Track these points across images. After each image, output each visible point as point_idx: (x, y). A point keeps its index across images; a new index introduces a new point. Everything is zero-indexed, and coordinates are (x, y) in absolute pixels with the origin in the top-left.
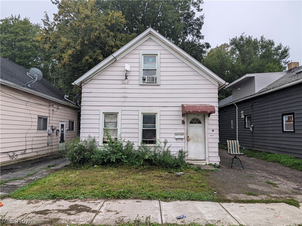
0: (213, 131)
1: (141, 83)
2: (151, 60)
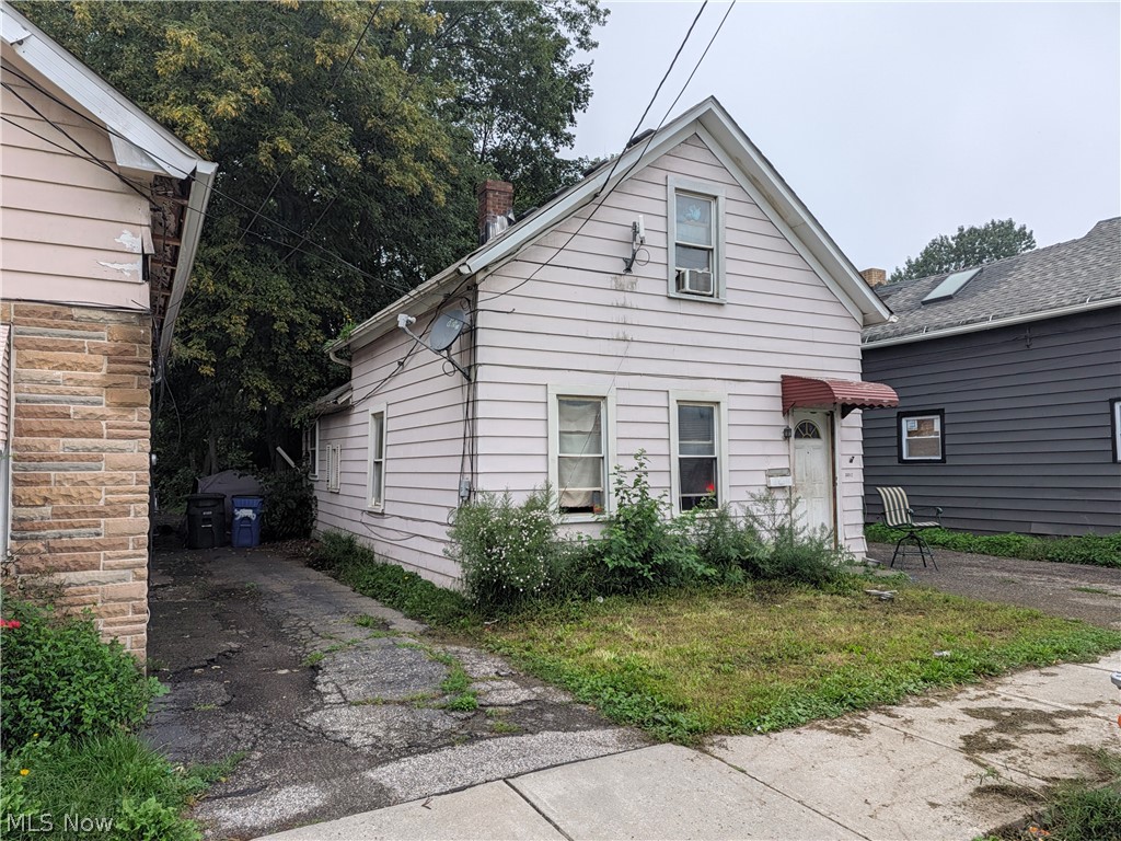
0: (851, 461)
1: (673, 294)
2: (697, 214)
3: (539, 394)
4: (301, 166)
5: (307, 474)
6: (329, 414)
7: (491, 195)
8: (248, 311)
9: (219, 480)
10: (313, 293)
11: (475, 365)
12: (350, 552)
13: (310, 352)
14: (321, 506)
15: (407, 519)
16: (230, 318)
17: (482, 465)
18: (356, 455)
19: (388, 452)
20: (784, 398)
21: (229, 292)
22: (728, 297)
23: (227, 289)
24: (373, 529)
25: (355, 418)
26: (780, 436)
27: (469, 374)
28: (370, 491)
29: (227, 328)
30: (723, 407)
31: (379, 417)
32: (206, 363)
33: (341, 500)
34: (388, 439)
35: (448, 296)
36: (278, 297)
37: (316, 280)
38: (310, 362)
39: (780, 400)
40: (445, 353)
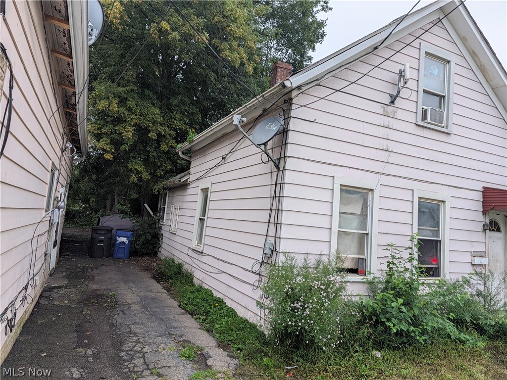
1: (420, 123)
2: (436, 72)
3: (328, 183)
4: (174, 39)
5: (159, 220)
6: (174, 188)
7: (279, 70)
8: (136, 125)
9: (111, 219)
10: (173, 120)
11: (285, 157)
12: (179, 274)
13: (168, 152)
14: (165, 240)
15: (219, 259)
16: (125, 128)
17: (284, 232)
18: (188, 213)
19: (210, 214)
20: (484, 203)
21: (126, 113)
22: (453, 129)
23: (125, 112)
24: (195, 260)
25: (190, 191)
26: (480, 228)
27: (278, 164)
28: (195, 236)
29: (122, 133)
30: (448, 205)
31: (205, 191)
32: (108, 152)
33: (176, 238)
34: (210, 205)
35: (265, 110)
36: (153, 118)
37: (175, 113)
38: (167, 158)
39: (481, 204)
40: (263, 147)
